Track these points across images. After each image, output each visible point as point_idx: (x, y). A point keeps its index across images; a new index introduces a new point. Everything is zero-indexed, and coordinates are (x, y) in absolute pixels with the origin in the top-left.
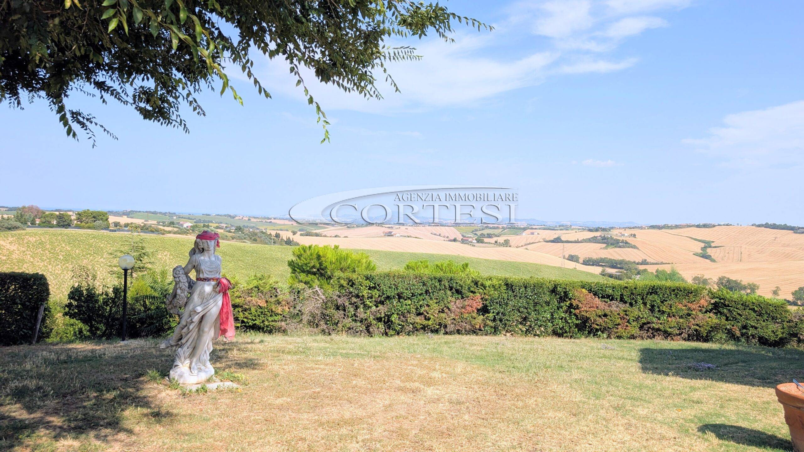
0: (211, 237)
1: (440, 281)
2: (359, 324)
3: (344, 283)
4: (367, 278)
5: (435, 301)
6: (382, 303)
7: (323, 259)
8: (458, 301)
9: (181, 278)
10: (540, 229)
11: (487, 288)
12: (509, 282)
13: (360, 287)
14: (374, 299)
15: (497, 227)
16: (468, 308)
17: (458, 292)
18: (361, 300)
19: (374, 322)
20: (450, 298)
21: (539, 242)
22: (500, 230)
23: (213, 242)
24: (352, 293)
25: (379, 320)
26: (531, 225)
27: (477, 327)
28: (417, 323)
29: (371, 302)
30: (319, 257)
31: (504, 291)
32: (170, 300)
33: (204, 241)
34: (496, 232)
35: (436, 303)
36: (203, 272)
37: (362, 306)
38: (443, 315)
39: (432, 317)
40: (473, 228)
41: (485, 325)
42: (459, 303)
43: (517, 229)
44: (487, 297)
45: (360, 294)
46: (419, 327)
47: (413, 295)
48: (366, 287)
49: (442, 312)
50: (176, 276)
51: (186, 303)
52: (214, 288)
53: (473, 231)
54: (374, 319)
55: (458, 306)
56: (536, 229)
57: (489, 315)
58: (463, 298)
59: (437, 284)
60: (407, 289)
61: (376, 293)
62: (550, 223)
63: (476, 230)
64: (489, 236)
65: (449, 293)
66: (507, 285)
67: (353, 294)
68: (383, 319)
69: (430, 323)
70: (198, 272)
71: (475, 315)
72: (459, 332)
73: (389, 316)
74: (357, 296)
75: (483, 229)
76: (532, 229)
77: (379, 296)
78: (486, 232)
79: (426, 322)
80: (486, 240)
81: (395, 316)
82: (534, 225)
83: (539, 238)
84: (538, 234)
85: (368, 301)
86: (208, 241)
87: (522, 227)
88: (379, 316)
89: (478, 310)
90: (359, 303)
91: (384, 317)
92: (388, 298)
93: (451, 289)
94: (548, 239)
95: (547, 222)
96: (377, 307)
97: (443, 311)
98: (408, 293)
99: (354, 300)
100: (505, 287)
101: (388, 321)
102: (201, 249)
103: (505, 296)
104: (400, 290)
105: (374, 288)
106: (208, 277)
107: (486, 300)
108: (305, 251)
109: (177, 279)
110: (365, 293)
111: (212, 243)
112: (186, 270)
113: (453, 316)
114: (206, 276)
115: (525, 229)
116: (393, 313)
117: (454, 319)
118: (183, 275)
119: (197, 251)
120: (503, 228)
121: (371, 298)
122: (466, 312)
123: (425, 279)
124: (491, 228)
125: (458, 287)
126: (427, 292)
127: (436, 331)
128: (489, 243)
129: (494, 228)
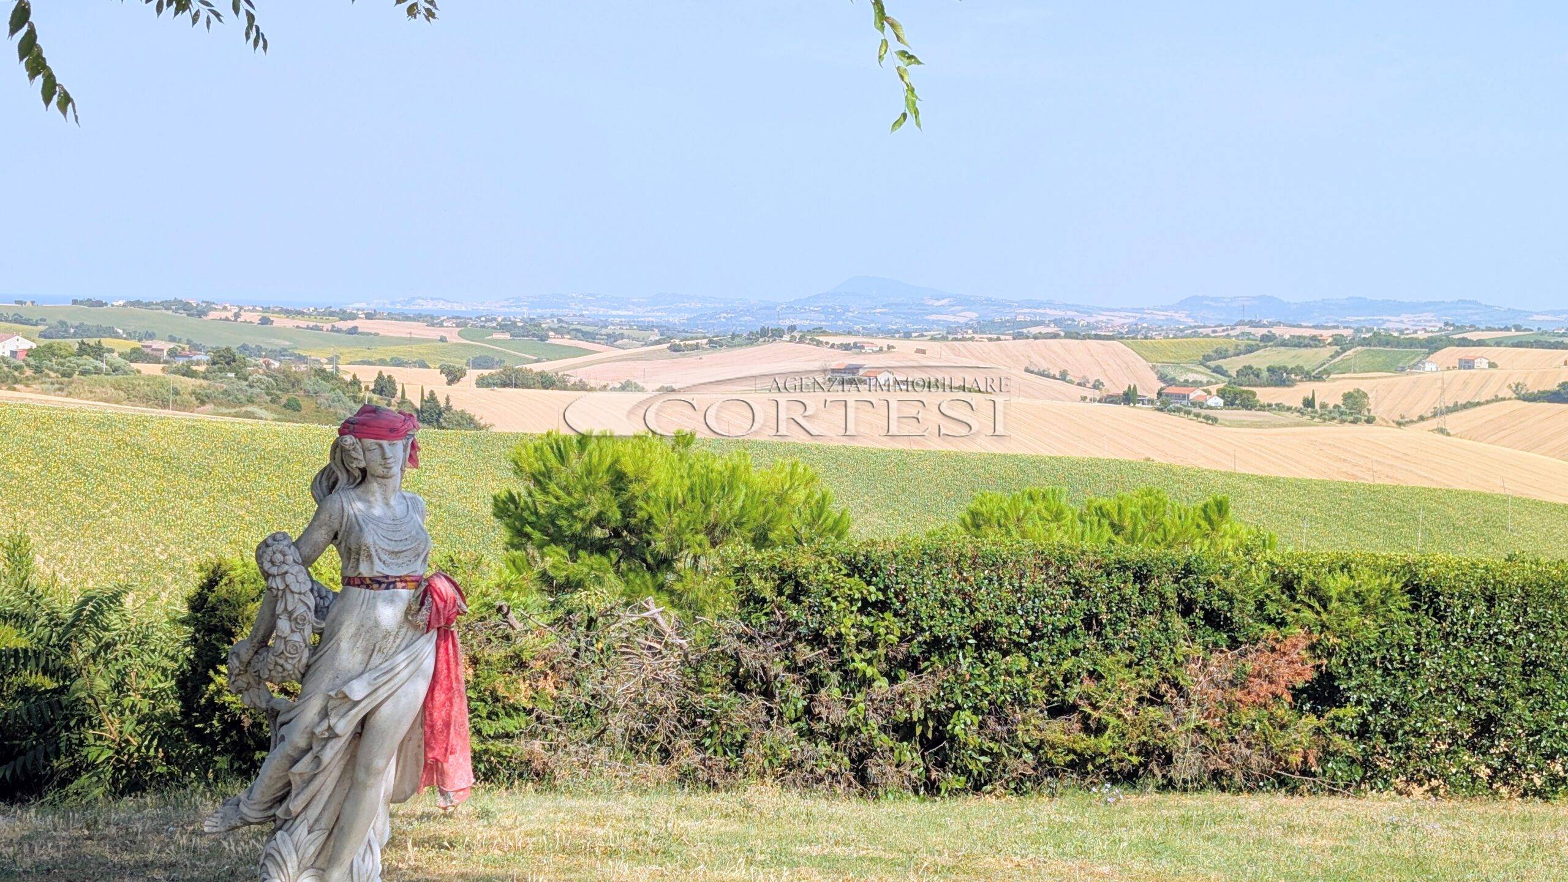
0: (392, 430)
1: (1142, 577)
2: (824, 748)
3: (767, 589)
4: (854, 568)
5: (1125, 657)
6: (912, 665)
7: (635, 488)
8: (1215, 658)
9: (290, 579)
10: (1498, 343)
11: (1335, 604)
12: (1424, 578)
13: (827, 601)
14: (881, 651)
15: (1314, 338)
16: (1256, 684)
17: (1213, 619)
18: (831, 653)
19: (884, 741)
20: (1182, 647)
21: (1497, 399)
22: (1326, 352)
23: (400, 444)
24: (795, 624)
25: (904, 731)
26: (1461, 329)
27: (1295, 759)
28: (1053, 747)
29: (869, 662)
30: (619, 480)
31: (1403, 616)
32: (245, 658)
33: (369, 442)
34: (1309, 358)
35: (1129, 666)
36: (369, 556)
37: (835, 677)
38: (1154, 713)
39: (1113, 721)
40: (1207, 346)
41: (1327, 755)
42: (1222, 664)
43: (1398, 343)
44: (1334, 640)
45: (830, 632)
46: (1060, 760)
47: (1036, 634)
48: (852, 601)
49: (1151, 703)
50: (274, 570)
51: (308, 667)
52: (409, 613)
53: (1207, 358)
54: (883, 729)
55: (1218, 677)
56: (1480, 343)
57: (1341, 712)
58: (1234, 644)
59: (1130, 589)
60: (1011, 611)
61: (890, 627)
62: (1540, 320)
63: (1222, 354)
64: (1279, 377)
65: (1178, 623)
66: (1414, 590)
67: (803, 630)
68: (919, 730)
69: (1105, 743)
70: (351, 553)
71: (1283, 712)
72: (1218, 779)
73: (942, 719)
74: (817, 639)
75: (1250, 350)
76: (1464, 343)
77: (903, 638)
78: (1262, 360)
79: (1086, 743)
80: (1264, 395)
81: (966, 716)
82: (1474, 328)
83: (1498, 384)
84: (1492, 365)
85: (857, 657)
86: (385, 443)
87: (1421, 335)
88: (902, 715)
89: (1296, 693)
90: (824, 666)
91: (924, 722)
92: (937, 645)
93: (1187, 608)
94: (1534, 389)
95: (1531, 313)
96: (893, 680)
97: (1156, 698)
98: (1012, 626)
99: (804, 652)
100: (1406, 602)
101: (939, 736)
102: (357, 473)
103: (1409, 636)
104: (984, 613)
105: (882, 606)
106: (387, 572)
107: (1330, 655)
108: (562, 457)
109: (278, 583)
110: (849, 624)
111: (396, 450)
112: (306, 550)
113: (1194, 717)
114: (379, 569)
115: (1432, 345)
116: (958, 707)
117: (1201, 730)
118: (297, 568)
119: (343, 478)
120: (1337, 341)
121: (872, 645)
122: (1249, 699)
123: (1081, 570)
124: (1284, 344)
125: (1217, 604)
126: (1090, 621)
127: (1130, 778)
128: (1280, 407)
129: (1298, 343)
